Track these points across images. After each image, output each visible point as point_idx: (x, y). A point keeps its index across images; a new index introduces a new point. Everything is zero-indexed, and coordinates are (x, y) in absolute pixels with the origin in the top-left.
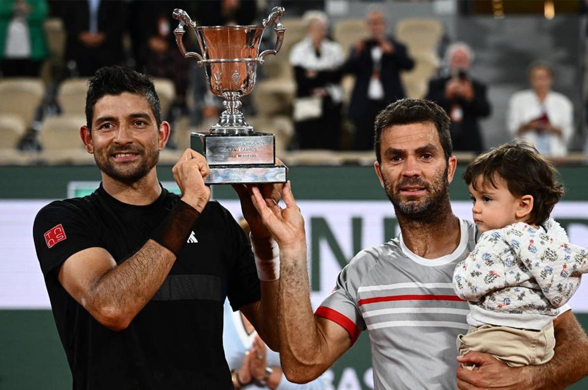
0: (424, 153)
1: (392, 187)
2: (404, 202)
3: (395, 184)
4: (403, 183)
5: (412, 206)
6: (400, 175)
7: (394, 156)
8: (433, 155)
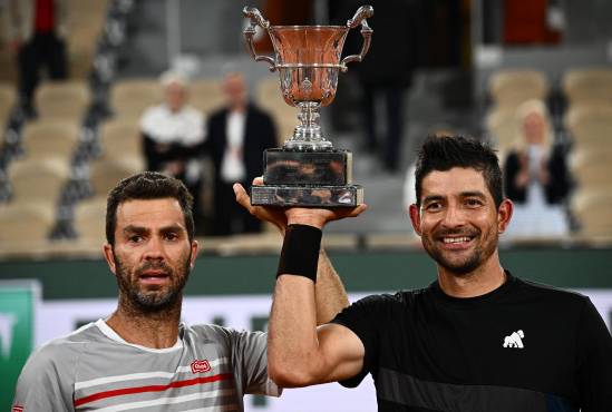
0: (168, 234)
1: (130, 273)
2: (143, 291)
3: (134, 270)
4: (145, 267)
5: (154, 296)
6: (141, 259)
7: (133, 235)
8: (179, 237)
